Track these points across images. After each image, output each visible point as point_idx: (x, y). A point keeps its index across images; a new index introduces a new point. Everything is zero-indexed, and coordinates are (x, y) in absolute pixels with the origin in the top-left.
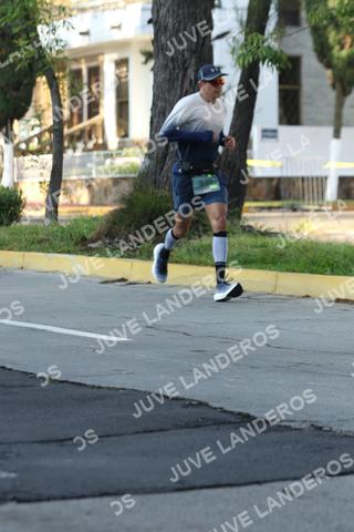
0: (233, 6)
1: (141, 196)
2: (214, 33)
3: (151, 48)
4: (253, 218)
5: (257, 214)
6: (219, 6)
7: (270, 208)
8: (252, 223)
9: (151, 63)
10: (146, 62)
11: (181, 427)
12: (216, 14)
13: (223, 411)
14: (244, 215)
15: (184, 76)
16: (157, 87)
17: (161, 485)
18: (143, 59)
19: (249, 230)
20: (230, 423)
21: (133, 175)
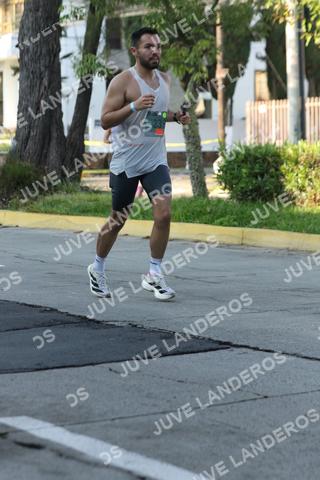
0: (73, 35)
1: (11, 167)
2: (62, 54)
3: (18, 65)
4: (88, 182)
5: (92, 179)
6: (66, 36)
7: (101, 175)
8: (88, 185)
9: (18, 75)
10: (15, 74)
11: (39, 326)
12: (63, 41)
13: (68, 315)
14: (83, 179)
15: (41, 83)
16: (22, 91)
17: (25, 366)
18: (13, 72)
19: (86, 190)
20: (73, 323)
21: (6, 152)
